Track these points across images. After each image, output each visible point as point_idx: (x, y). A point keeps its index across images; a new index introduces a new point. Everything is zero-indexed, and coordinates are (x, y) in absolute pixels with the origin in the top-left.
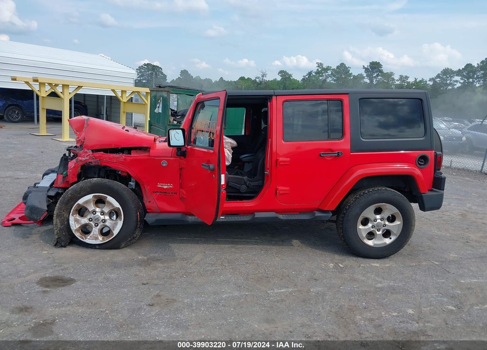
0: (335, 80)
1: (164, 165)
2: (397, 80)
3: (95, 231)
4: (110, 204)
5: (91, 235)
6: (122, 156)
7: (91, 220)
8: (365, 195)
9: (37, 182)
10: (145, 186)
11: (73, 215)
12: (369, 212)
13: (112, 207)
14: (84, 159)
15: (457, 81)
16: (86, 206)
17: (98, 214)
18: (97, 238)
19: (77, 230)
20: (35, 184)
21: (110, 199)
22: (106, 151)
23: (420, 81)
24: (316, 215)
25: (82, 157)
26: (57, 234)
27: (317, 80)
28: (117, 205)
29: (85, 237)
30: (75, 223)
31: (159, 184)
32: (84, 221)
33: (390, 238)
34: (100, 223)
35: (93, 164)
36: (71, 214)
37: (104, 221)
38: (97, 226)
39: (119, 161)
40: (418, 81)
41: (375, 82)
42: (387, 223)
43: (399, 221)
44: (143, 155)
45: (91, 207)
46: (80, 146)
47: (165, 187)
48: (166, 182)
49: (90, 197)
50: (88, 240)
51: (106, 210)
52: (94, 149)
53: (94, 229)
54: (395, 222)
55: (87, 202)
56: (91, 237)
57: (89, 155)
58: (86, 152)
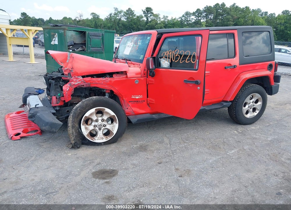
0: (126, 19)
1: (137, 83)
2: (162, 18)
3: (100, 134)
4: (107, 113)
5: (98, 136)
6: (108, 79)
7: (95, 126)
8: (247, 90)
9: (37, 104)
10: (124, 99)
11: (83, 125)
12: (247, 100)
13: (109, 115)
14: (76, 83)
15: (193, 19)
16: (91, 117)
17: (100, 121)
18: (102, 138)
19: (87, 135)
20: (36, 105)
21: (107, 110)
22: (92, 76)
23: (174, 19)
24: (224, 104)
25: (74, 82)
26: (74, 140)
27: (115, 18)
28: (112, 113)
29: (94, 138)
30: (85, 130)
31: (132, 96)
32: (91, 128)
33: (256, 112)
34: (102, 127)
35: (85, 86)
36: (82, 124)
37: (105, 126)
38: (101, 130)
39: (105, 83)
40: (173, 19)
41: (150, 20)
42: (255, 104)
43: (260, 102)
44: (121, 77)
45: (94, 118)
46: (69, 74)
47: (137, 98)
48: (137, 95)
49: (93, 110)
50: (97, 140)
51: (105, 117)
52: (83, 75)
53: (99, 132)
54: (258, 103)
55: (91, 114)
56: (98, 138)
57: (81, 80)
58: (77, 78)
